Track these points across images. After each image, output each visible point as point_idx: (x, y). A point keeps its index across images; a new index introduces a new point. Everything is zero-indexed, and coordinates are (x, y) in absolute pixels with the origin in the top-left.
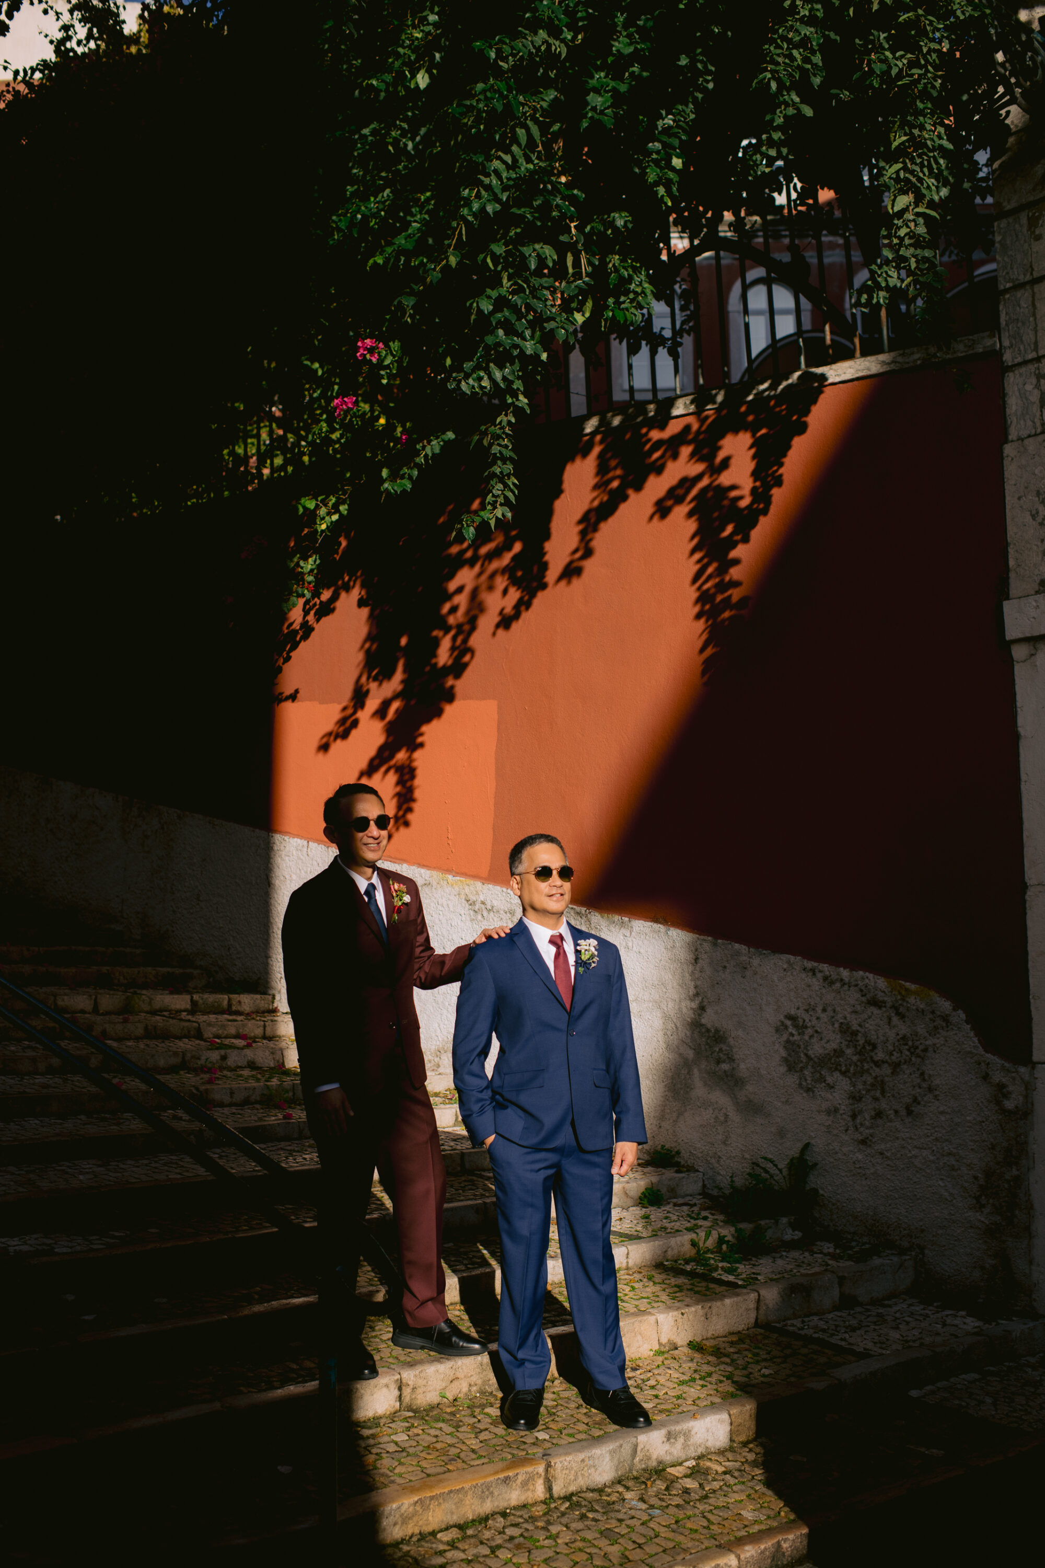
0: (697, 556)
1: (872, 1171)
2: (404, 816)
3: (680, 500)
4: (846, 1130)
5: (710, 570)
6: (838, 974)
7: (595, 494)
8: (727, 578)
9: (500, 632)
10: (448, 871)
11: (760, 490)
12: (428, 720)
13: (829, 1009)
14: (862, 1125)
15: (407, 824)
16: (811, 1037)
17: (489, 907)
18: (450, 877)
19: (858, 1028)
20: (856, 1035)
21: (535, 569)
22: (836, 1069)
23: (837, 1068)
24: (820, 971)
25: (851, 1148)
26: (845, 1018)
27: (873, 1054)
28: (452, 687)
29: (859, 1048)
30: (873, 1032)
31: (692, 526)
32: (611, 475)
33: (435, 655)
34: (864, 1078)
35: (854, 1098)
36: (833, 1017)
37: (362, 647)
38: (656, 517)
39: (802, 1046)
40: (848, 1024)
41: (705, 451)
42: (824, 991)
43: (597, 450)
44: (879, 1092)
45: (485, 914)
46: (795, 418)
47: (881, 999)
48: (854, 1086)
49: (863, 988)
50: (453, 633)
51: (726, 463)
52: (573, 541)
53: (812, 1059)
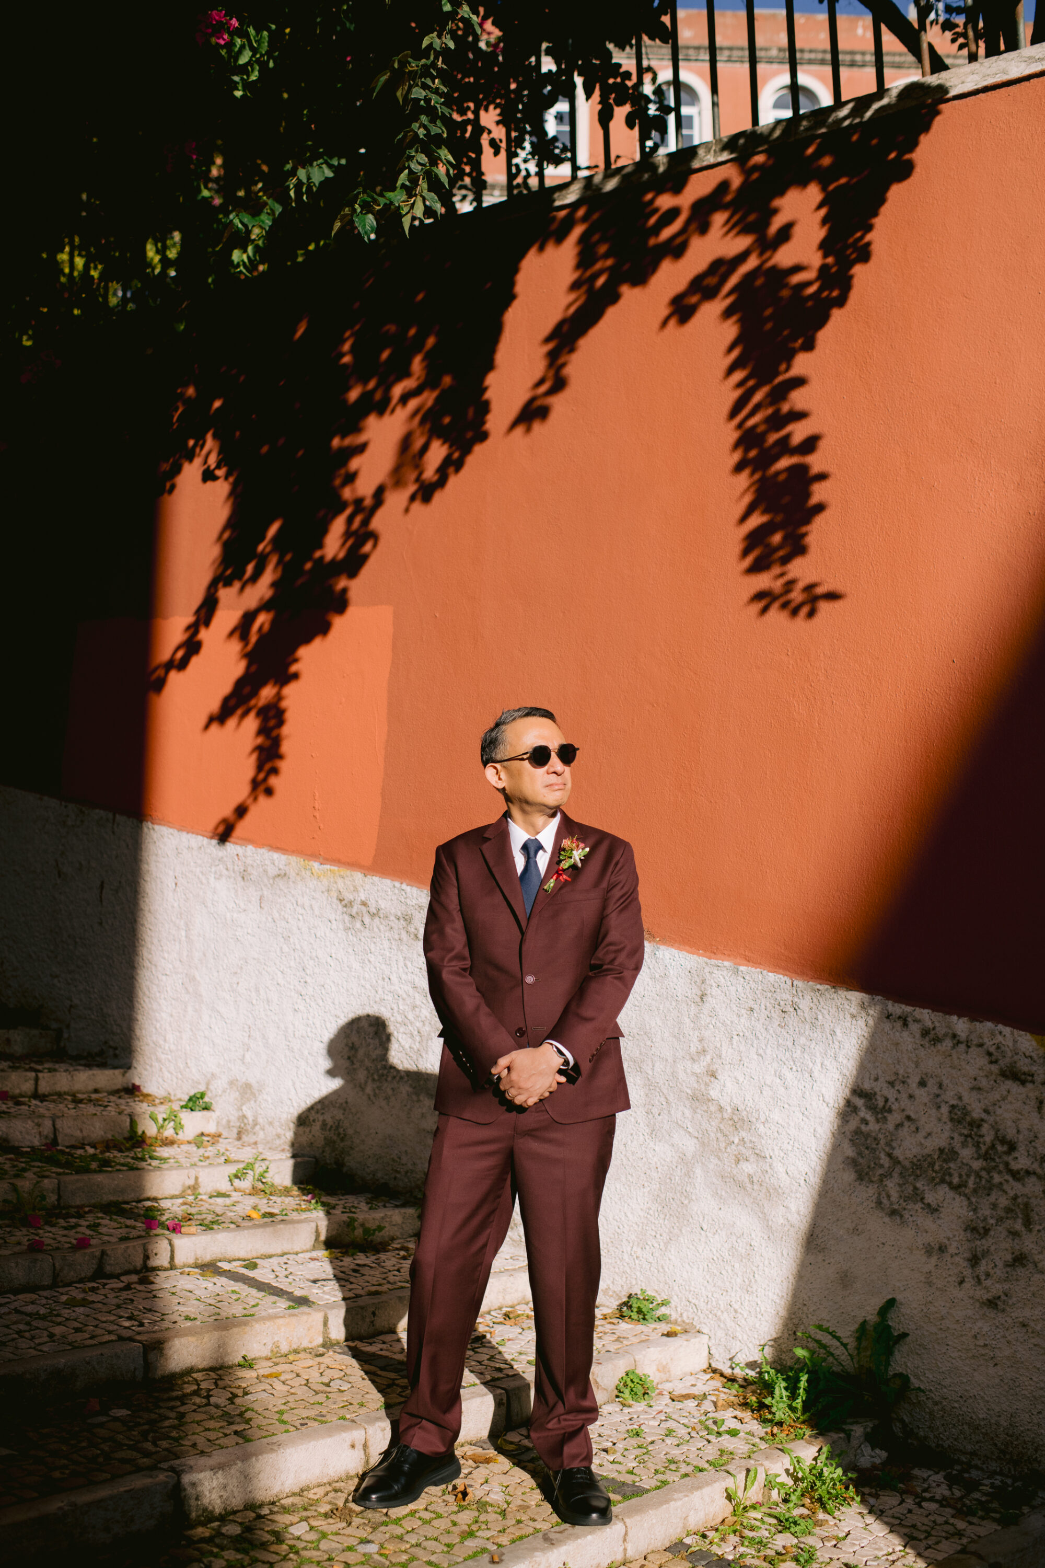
0: (738, 376)
1: (1007, 1353)
2: (265, 779)
3: (710, 294)
4: (961, 1282)
5: (758, 397)
6: (949, 1027)
7: (572, 296)
8: (785, 408)
9: (417, 506)
10: (313, 855)
11: (834, 270)
12: (308, 640)
13: (931, 1082)
14: (988, 1275)
15: (269, 792)
16: (899, 1126)
17: (373, 910)
18: (316, 865)
19: (984, 1116)
20: (979, 1126)
21: (471, 412)
22: (943, 1181)
23: (944, 1179)
24: (916, 1021)
25: (970, 1312)
26: (960, 1098)
27: (1009, 1159)
28: (345, 591)
29: (984, 1148)
30: (1009, 1123)
31: (730, 330)
32: (598, 266)
33: (320, 545)
34: (992, 1198)
35: (974, 1230)
36: (938, 1096)
37: (220, 537)
38: (672, 322)
39: (882, 1142)
40: (965, 1108)
41: (752, 218)
42: (922, 1053)
43: (577, 231)
44: (1020, 1221)
45: (367, 920)
46: (893, 155)
47: (1025, 1069)
48: (975, 1210)
49: (992, 1049)
50: (348, 511)
51: (785, 234)
52: (538, 367)
53: (899, 1162)
